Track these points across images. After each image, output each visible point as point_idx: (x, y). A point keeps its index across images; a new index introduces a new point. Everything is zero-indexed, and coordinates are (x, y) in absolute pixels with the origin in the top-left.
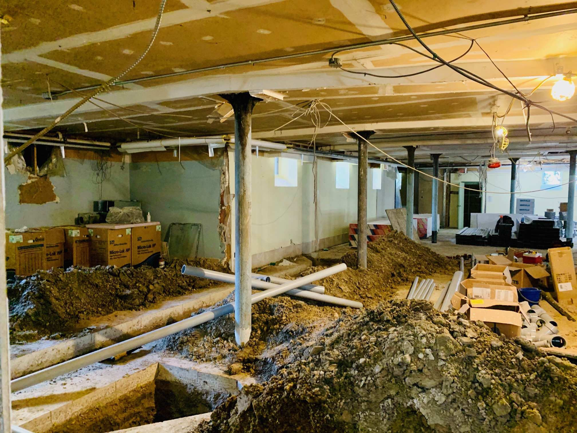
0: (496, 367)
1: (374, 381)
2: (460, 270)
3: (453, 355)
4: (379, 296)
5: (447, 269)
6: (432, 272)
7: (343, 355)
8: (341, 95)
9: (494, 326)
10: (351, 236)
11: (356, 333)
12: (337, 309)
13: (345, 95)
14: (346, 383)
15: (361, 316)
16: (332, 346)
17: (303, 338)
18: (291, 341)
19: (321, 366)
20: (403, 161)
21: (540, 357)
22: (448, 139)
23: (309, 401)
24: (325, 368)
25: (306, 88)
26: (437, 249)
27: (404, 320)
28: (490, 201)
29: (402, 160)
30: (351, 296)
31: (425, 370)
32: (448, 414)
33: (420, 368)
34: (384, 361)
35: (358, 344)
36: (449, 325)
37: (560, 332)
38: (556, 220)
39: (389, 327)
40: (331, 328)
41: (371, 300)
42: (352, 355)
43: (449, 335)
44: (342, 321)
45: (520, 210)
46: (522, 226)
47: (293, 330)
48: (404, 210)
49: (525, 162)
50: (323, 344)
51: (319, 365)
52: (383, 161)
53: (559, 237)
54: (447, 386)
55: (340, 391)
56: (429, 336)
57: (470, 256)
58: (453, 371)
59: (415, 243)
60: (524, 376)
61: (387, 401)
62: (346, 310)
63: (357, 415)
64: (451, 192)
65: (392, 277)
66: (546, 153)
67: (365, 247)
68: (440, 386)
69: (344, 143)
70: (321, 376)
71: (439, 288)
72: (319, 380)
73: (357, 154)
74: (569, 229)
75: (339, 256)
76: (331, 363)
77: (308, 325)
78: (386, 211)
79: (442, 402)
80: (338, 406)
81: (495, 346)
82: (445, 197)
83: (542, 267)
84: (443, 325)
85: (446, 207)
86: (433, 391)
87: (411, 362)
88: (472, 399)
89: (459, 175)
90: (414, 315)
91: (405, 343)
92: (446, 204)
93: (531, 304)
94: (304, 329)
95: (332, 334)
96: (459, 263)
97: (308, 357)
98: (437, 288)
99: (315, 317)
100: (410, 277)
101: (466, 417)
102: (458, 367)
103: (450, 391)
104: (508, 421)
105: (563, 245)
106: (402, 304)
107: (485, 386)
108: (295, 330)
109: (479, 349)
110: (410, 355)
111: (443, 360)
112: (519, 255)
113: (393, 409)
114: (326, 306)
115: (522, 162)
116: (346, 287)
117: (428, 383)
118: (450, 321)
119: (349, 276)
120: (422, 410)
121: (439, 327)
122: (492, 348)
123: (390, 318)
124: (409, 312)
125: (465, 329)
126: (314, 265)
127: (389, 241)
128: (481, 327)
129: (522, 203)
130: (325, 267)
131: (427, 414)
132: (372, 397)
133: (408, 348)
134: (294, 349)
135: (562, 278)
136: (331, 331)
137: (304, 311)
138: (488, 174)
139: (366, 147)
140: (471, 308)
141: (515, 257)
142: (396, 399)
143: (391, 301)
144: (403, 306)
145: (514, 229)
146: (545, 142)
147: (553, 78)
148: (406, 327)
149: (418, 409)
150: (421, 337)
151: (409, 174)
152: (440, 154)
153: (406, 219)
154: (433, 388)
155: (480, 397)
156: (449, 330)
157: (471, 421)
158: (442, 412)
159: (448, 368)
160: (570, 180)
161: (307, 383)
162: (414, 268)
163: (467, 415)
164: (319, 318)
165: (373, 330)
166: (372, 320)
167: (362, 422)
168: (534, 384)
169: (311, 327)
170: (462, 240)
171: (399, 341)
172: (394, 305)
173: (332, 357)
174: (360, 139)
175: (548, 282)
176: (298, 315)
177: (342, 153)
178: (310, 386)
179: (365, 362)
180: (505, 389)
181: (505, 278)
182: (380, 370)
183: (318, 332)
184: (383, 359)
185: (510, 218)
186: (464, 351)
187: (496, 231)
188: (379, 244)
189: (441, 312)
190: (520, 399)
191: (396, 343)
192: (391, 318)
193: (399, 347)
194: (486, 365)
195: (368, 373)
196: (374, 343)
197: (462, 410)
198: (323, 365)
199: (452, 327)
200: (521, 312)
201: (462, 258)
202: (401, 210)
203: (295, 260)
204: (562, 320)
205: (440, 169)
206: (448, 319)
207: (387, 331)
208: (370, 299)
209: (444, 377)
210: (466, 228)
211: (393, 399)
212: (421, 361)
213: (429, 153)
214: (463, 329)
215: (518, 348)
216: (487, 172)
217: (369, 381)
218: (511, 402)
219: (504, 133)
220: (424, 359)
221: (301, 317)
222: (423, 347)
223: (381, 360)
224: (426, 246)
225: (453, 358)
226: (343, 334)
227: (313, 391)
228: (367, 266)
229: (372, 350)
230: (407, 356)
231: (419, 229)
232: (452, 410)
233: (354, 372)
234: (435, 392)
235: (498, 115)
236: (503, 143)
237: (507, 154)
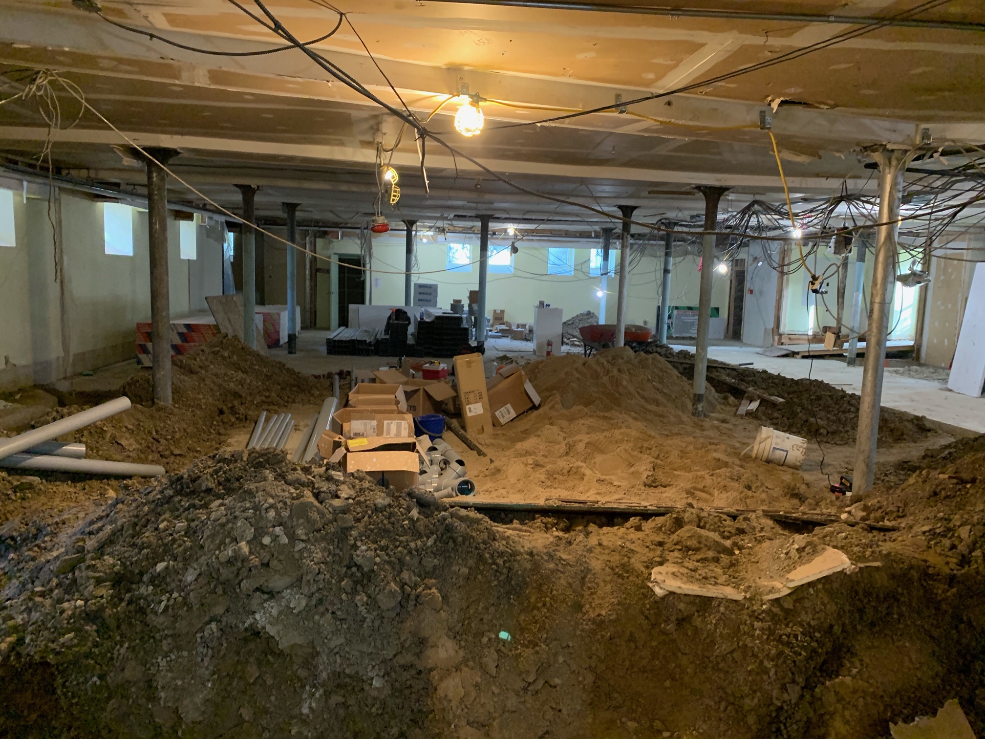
0: (382, 538)
1: (184, 598)
2: (332, 396)
3: (319, 531)
4: (197, 451)
5: (313, 395)
6: (288, 402)
7: (123, 564)
8: (103, 69)
9: (381, 477)
10: (140, 345)
11: (148, 521)
12: (113, 482)
13: (112, 70)
14: (130, 612)
15: (158, 488)
16: (100, 550)
17: (38, 546)
18: (12, 555)
19: (78, 591)
20: (236, 211)
21: (440, 512)
22: (311, 180)
23: (52, 662)
24: (86, 593)
25: (23, 43)
26: (296, 363)
27: (237, 484)
28: (377, 285)
29: (234, 209)
30: (143, 456)
31: (274, 563)
32: (311, 625)
33: (266, 561)
34: (203, 560)
35: (152, 539)
36: (313, 483)
37: (468, 473)
38: (464, 316)
39: (212, 501)
40: (100, 518)
41: (182, 459)
42: (142, 561)
43: (312, 500)
44: (123, 502)
45: (420, 300)
46: (422, 324)
47: (15, 534)
48: (238, 299)
49: (424, 227)
50: (81, 550)
51: (74, 589)
52: (198, 208)
53: (468, 340)
54: (309, 581)
55: (118, 627)
56: (280, 505)
57: (349, 373)
58: (318, 555)
59: (258, 355)
60: (419, 543)
61: (208, 626)
62: (130, 482)
63: (152, 664)
64: (318, 270)
65: (218, 415)
66: (452, 216)
67: (168, 364)
68: (298, 583)
69: (118, 166)
70: (78, 611)
71: (300, 428)
72: (74, 617)
73: (145, 191)
74: (480, 327)
75: (115, 386)
76: (99, 582)
77: (50, 521)
78: (206, 298)
79: (302, 608)
80: (115, 656)
81: (380, 506)
82: (308, 277)
83: (447, 383)
84: (303, 485)
85: (311, 294)
86: (287, 593)
87: (251, 553)
88: (347, 593)
89: (330, 242)
90: (254, 474)
91: (239, 524)
92: (311, 289)
93: (432, 439)
94: (39, 530)
95: (100, 529)
96: (332, 385)
97: (50, 580)
98: (296, 428)
99: (65, 504)
100: (250, 413)
101: (338, 623)
102: (325, 547)
103: (314, 588)
104: (398, 614)
105: (472, 350)
106: (235, 458)
107: (366, 569)
108: (21, 535)
109: (358, 513)
110: (248, 542)
111: (303, 541)
112: (417, 368)
113: (219, 638)
114: (91, 479)
115: (421, 226)
116: (132, 441)
117: (277, 582)
118: (314, 477)
119: (137, 420)
120: (268, 628)
121: (296, 489)
122: (377, 509)
123: (211, 485)
124: (246, 470)
125: (337, 486)
126: (62, 404)
127: (213, 352)
128: (361, 479)
129: (422, 290)
130: (85, 407)
131: (278, 632)
132: (182, 626)
133: (244, 531)
134: (19, 570)
135: (471, 396)
136: (100, 524)
137: (38, 494)
138: (373, 244)
139: (162, 179)
140: (349, 454)
141: (412, 371)
142: (224, 619)
143: (214, 456)
144: (236, 461)
145: (411, 329)
146: (450, 198)
147: (455, 100)
148: (240, 497)
149: (264, 628)
150: (266, 509)
151: (245, 234)
152: (298, 205)
153: (242, 313)
154: (287, 588)
155: (359, 587)
156: (312, 492)
157: (345, 627)
158: (301, 623)
159: (310, 552)
160: (481, 257)
161: (47, 629)
162: (258, 397)
163: (340, 620)
164: (72, 504)
165: (181, 510)
166: (179, 493)
167: (162, 673)
168: (432, 552)
169: (57, 523)
170: (336, 348)
171: (228, 522)
172: (219, 462)
173: (99, 572)
174: (150, 163)
175: (454, 405)
176: (26, 504)
177: (115, 186)
178: (53, 632)
179: (167, 568)
180: (393, 568)
181: (397, 403)
182: (195, 576)
183: (70, 531)
184: (201, 556)
185: (406, 313)
186: (336, 521)
187: (386, 332)
188: (195, 360)
189: (299, 465)
190: (414, 578)
191: (223, 525)
192: (214, 485)
193: (229, 533)
194: (368, 537)
195: (173, 585)
196: (183, 533)
197: (333, 613)
198: (81, 588)
199: (316, 486)
200: (418, 452)
201: (337, 377)
202: (235, 298)
203: (18, 397)
204: (470, 457)
205: (298, 230)
206: (310, 474)
207: (207, 508)
208: (178, 457)
209: (305, 568)
210: (342, 328)
211: (220, 621)
212: (267, 549)
213: (280, 200)
214: (333, 487)
215: (412, 504)
216: (373, 240)
217: (175, 599)
218: (402, 585)
219: (393, 177)
220: (272, 545)
221: (33, 508)
222: (269, 525)
223: (197, 559)
224: (279, 360)
225: (318, 535)
226: (123, 527)
227: (62, 640)
228: (173, 399)
229: (180, 546)
230: (243, 544)
231: (266, 331)
232: (317, 617)
233: (146, 590)
234: (291, 594)
235: (385, 147)
236: (393, 193)
237: (399, 213)
